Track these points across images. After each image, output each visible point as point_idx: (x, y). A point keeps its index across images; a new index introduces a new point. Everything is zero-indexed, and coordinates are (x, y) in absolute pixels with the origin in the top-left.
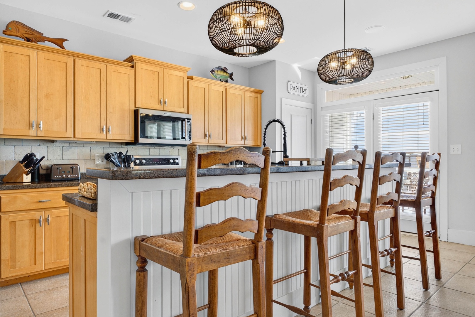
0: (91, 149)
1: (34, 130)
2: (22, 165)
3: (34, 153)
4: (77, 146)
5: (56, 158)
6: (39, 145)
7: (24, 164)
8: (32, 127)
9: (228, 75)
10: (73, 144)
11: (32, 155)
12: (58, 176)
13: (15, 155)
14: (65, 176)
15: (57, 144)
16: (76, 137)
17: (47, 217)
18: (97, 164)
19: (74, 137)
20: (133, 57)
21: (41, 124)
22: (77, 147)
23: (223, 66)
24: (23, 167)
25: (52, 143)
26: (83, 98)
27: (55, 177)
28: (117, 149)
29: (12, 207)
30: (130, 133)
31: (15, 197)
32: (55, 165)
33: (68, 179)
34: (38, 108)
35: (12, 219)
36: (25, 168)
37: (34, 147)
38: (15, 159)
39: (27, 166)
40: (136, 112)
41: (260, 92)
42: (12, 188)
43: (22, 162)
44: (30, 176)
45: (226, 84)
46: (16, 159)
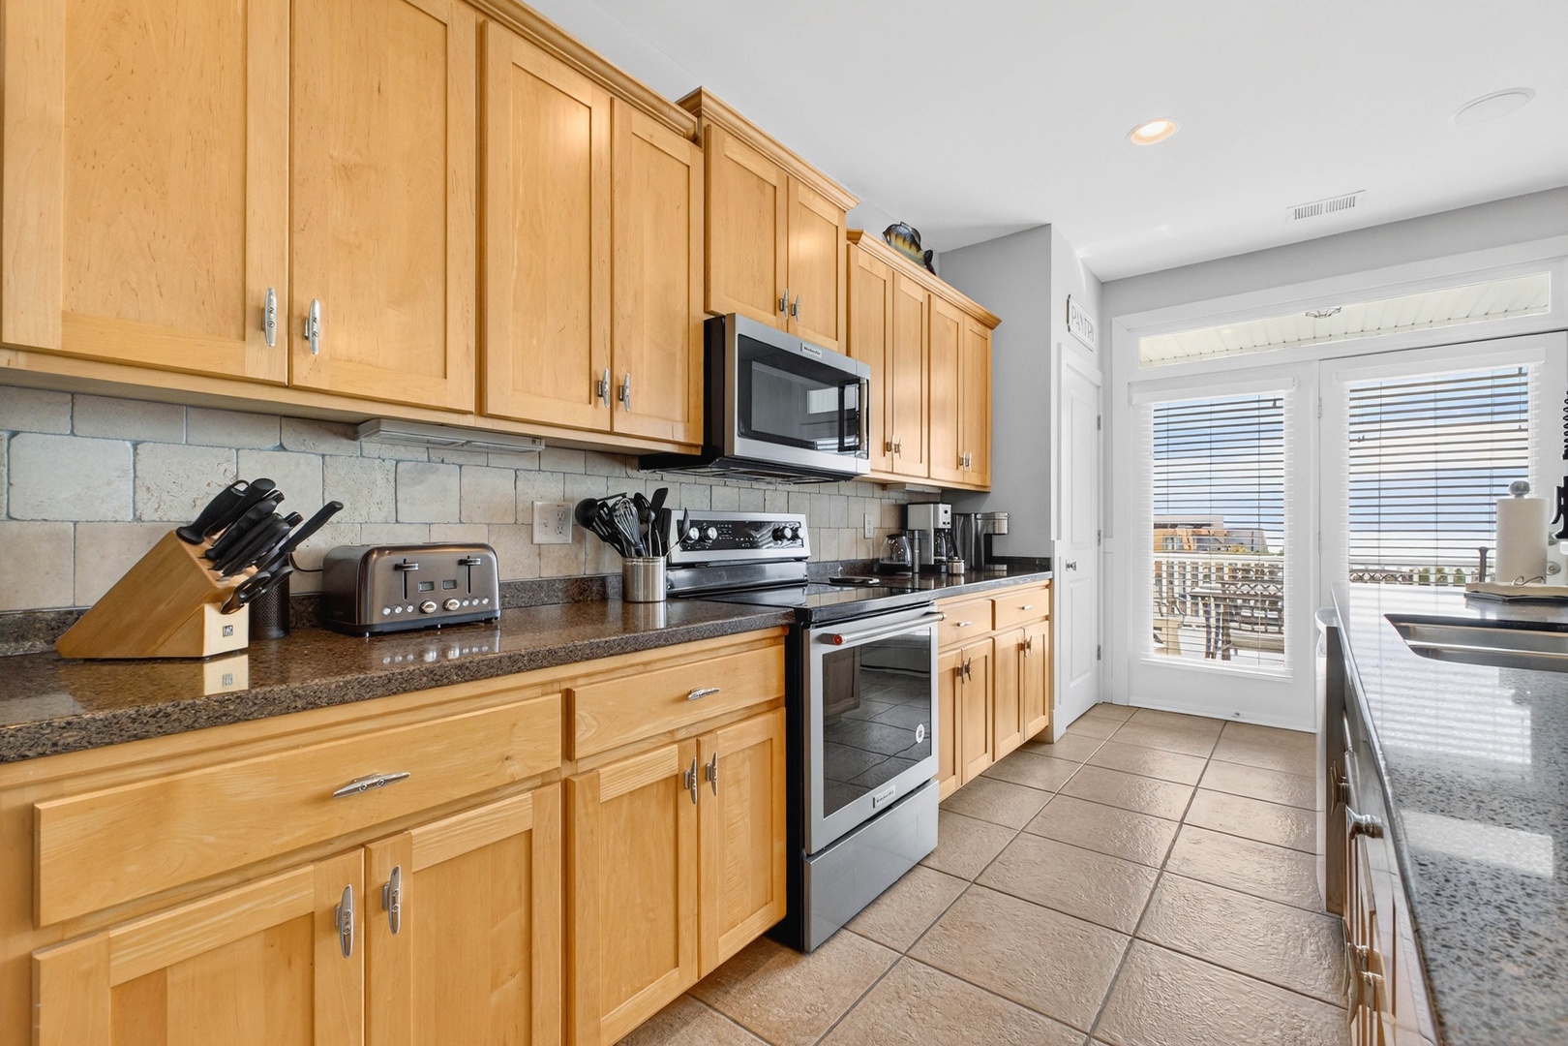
0: (516, 476)
1: (273, 345)
2: (194, 552)
3: (272, 484)
4: (461, 461)
5: (364, 513)
6: (281, 444)
7: (207, 545)
8: (262, 326)
9: (921, 255)
10: (442, 454)
11: (260, 493)
12: (398, 610)
13: (142, 494)
14: (435, 605)
15: (370, 446)
16: (491, 409)
17: (382, 877)
18: (539, 545)
19: (481, 410)
20: (704, 99)
21: (317, 315)
22: (461, 466)
23: (913, 222)
24: (205, 567)
25: (345, 441)
26: (517, 225)
27: (387, 611)
28: (611, 482)
29: (132, 869)
30: (692, 418)
31: (165, 790)
32: (381, 550)
33: (446, 621)
34: (296, 228)
35: (129, 965)
36: (216, 568)
37: (255, 454)
38: (138, 519)
39: (225, 558)
40: (715, 330)
41: (990, 323)
42: (138, 729)
43: (195, 532)
44: (241, 618)
45: (930, 280)
46: (144, 518)
